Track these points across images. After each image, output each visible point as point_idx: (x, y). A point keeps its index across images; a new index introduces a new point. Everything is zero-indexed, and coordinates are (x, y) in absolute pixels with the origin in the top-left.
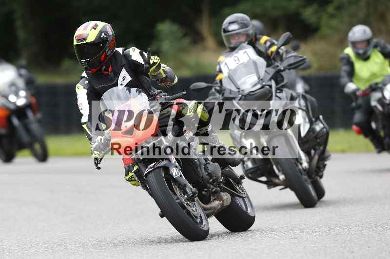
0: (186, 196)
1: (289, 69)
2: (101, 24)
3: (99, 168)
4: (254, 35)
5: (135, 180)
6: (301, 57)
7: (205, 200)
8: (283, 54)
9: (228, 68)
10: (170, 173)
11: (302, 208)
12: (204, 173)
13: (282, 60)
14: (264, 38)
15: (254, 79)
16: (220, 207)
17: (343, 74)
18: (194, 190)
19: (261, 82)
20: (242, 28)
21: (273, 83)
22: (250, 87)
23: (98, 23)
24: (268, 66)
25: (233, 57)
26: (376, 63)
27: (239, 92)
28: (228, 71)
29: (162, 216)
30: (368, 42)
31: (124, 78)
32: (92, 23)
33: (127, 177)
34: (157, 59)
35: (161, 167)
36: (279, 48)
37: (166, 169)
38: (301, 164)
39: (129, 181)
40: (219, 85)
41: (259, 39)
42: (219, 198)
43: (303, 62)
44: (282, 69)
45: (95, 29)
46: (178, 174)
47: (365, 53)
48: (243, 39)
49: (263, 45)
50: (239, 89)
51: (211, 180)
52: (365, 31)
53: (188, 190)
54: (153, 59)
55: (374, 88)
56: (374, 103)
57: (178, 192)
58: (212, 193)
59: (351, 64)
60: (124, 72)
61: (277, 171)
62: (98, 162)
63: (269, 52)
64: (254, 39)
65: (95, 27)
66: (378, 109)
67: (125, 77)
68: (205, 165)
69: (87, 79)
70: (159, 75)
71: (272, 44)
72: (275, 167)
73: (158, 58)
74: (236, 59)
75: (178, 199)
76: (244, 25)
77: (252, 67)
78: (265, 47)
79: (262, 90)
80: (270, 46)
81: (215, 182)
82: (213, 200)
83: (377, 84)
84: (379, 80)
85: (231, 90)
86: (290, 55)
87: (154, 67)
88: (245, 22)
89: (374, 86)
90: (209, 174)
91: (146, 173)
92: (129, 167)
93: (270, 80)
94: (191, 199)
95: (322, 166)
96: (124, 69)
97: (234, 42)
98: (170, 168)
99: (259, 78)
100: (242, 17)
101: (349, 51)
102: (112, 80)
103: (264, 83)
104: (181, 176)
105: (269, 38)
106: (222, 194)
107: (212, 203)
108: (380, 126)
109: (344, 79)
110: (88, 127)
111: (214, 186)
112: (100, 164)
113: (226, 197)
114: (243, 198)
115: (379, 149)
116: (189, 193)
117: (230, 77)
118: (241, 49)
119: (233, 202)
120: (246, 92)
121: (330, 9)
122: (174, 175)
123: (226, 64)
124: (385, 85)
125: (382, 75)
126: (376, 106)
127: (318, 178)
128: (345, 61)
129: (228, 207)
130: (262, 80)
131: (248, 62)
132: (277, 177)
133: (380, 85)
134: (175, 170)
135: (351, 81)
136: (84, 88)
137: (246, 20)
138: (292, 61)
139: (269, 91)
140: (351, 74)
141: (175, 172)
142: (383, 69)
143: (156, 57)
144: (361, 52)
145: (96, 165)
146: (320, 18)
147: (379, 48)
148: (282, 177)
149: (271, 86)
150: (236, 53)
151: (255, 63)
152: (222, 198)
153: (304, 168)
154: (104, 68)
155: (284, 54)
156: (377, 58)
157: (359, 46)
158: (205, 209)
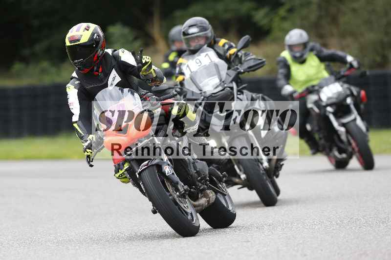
0: (178, 193)
1: (248, 72)
2: (93, 27)
3: (91, 166)
4: (213, 38)
5: (126, 177)
6: (260, 60)
7: (194, 197)
8: (241, 56)
9: (190, 71)
10: (163, 171)
11: (263, 207)
12: (193, 171)
13: (241, 63)
14: (223, 41)
15: (216, 81)
16: (206, 204)
17: (280, 76)
18: (186, 187)
19: (222, 84)
20: (201, 31)
21: (234, 85)
22: (212, 89)
23: (90, 24)
24: (229, 68)
25: (195, 60)
26: (312, 66)
27: (201, 93)
28: (190, 73)
29: (154, 212)
30: (305, 45)
31: (114, 79)
32: (84, 25)
33: (117, 175)
34: (148, 59)
35: (154, 165)
36: (239, 51)
37: (159, 167)
38: (262, 164)
39: (119, 178)
40: (179, 86)
41: (218, 42)
42: (206, 196)
43: (262, 65)
44: (242, 71)
45: (88, 30)
46: (171, 172)
47: (302, 56)
48: (202, 42)
49: (221, 48)
50: (201, 91)
51: (199, 178)
52: (301, 35)
53: (180, 187)
54: (145, 58)
55: (311, 91)
56: (310, 105)
57: (170, 189)
58: (200, 190)
59: (287, 67)
60: (114, 73)
61: (238, 171)
62: (90, 160)
63: (228, 54)
64: (213, 42)
65: (87, 29)
66: (314, 111)
67: (114, 77)
68: (193, 163)
69: (78, 79)
70: (150, 74)
71: (231, 47)
72: (236, 167)
73: (150, 58)
74: (198, 61)
75: (171, 195)
76: (203, 29)
77: (214, 70)
78: (224, 50)
79: (223, 92)
80: (229, 49)
81: (202, 180)
82: (201, 197)
83: (313, 86)
84: (315, 83)
85: (193, 92)
86: (249, 58)
87: (146, 67)
88: (205, 25)
89: (311, 89)
90: (197, 172)
91: (140, 170)
92: (119, 165)
93: (231, 82)
94: (183, 196)
95: (279, 166)
96: (114, 70)
97: (194, 45)
98: (163, 166)
99: (221, 81)
100: (201, 21)
101: (286, 54)
102: (102, 81)
103: (226, 85)
104: (173, 173)
105: (226, 41)
106: (208, 191)
107: (200, 200)
108: (316, 128)
109: (282, 82)
110: (79, 126)
111: (202, 183)
112: (92, 161)
113: (212, 195)
114: (224, 195)
115: (314, 151)
116: (181, 191)
117: (192, 79)
118: (202, 52)
119: (217, 199)
120: (208, 94)
121: (282, 12)
122: (167, 172)
123: (188, 66)
124: (321, 87)
125: (317, 78)
126: (312, 108)
127: (275, 177)
128: (281, 64)
129: (213, 204)
130: (223, 82)
131: (209, 65)
132: (239, 177)
133: (316, 88)
134: (167, 168)
135: (288, 84)
136: (75, 88)
137: (205, 23)
138: (252, 63)
139: (231, 92)
140: (288, 76)
141: (168, 170)
142: (318, 72)
143: (148, 57)
144: (298, 55)
145: (89, 162)
146: (271, 20)
147: (315, 52)
148: (243, 176)
149: (232, 88)
150: (198, 56)
151: (216, 66)
152: (208, 195)
153: (265, 168)
154: (95, 68)
155: (243, 56)
156: (313, 61)
157: (296, 49)
158: (195, 206)
